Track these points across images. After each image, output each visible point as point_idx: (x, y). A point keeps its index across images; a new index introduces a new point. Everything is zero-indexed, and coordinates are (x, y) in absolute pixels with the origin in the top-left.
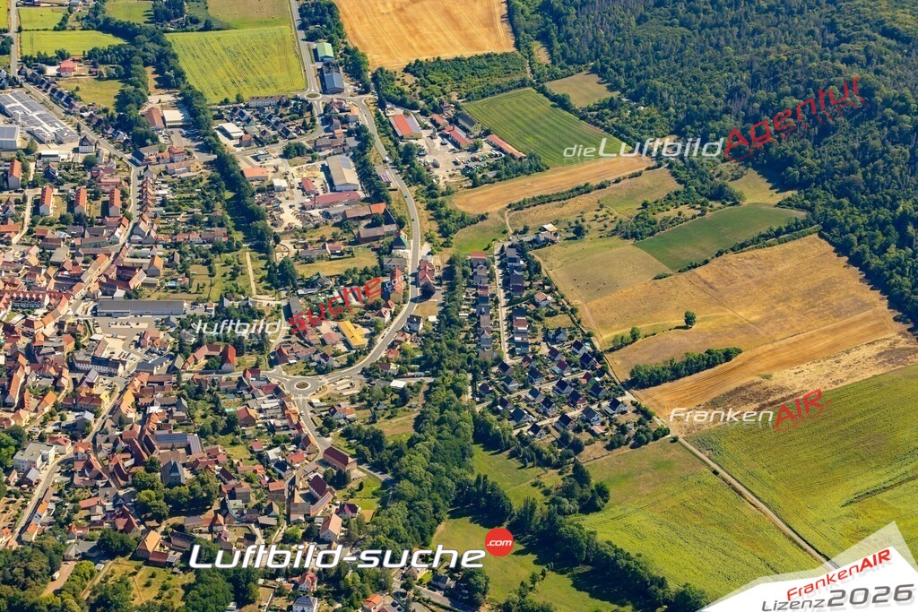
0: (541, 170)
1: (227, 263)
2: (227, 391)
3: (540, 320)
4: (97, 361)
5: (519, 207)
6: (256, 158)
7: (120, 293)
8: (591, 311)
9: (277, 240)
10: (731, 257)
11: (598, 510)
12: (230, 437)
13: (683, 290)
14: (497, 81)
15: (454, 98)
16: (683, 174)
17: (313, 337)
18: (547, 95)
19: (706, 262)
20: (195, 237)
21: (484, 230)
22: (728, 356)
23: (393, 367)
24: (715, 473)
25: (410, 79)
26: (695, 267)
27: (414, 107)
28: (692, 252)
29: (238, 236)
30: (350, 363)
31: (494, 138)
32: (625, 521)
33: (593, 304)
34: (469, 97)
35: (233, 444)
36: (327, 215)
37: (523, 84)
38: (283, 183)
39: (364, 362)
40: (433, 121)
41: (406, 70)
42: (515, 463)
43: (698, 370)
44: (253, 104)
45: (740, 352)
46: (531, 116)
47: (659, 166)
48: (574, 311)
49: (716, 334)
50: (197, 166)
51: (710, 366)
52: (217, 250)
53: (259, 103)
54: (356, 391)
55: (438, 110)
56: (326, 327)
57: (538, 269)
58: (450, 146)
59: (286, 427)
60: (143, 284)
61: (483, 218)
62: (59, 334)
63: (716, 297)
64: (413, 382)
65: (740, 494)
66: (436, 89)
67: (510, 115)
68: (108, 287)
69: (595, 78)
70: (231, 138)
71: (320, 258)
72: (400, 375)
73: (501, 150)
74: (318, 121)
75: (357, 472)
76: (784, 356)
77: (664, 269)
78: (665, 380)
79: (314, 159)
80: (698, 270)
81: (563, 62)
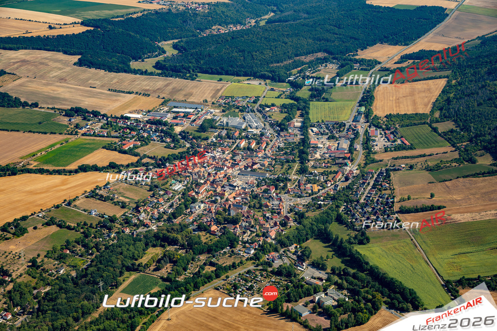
0: (412, 149)
1: (289, 165)
2: (266, 198)
3: (381, 191)
4: (230, 185)
5: (396, 159)
6: (318, 139)
7: (249, 169)
8: (400, 190)
9: (308, 161)
10: (461, 180)
11: (364, 244)
12: (258, 210)
13: (438, 188)
14: (416, 122)
15: (397, 126)
16: (462, 153)
17: (302, 187)
18: (431, 127)
19: (451, 180)
20: (283, 158)
21: (380, 165)
22: (439, 208)
23: (322, 198)
24: (412, 240)
25: (385, 119)
26: (446, 181)
27: (381, 128)
28: (448, 176)
29: (297, 159)
30: (310, 196)
31: (403, 139)
32: (371, 248)
33: (401, 188)
34: (402, 126)
35: (259, 212)
36: (330, 156)
37: (424, 123)
38: (322, 146)
39: (314, 196)
40: (385, 133)
41: (385, 117)
42: (346, 228)
43: (426, 211)
44: (326, 123)
45: (445, 207)
46: (421, 134)
47: (456, 151)
48: (394, 189)
49: (440, 201)
50: (297, 139)
51: (430, 210)
52: (288, 161)
53: (328, 123)
54: (307, 203)
55: (388, 129)
56: (309, 185)
57: (389, 177)
58: (386, 140)
59: (277, 209)
60: (259, 168)
61: (381, 161)
62: (224, 177)
63: (449, 191)
64: (326, 203)
65: (416, 247)
66: (391, 123)
67: (414, 133)
68: (246, 167)
69: (453, 123)
70: (313, 132)
71: (320, 167)
72: (323, 201)
73: (403, 143)
74: (346, 130)
75: (292, 223)
76: (461, 211)
77: (434, 181)
78: (412, 212)
79: (337, 140)
80: (446, 182)
81: (443, 117)
